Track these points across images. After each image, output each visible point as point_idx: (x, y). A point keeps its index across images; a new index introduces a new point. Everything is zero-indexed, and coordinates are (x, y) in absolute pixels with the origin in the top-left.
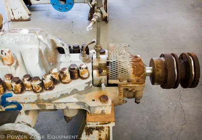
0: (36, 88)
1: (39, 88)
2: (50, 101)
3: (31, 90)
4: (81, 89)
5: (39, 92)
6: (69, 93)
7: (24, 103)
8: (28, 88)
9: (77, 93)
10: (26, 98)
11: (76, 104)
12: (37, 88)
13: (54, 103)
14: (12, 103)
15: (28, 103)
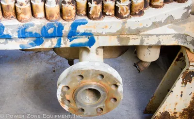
0: (123, 10)
1: (127, 11)
2: (137, 32)
3: (113, 15)
4: (178, 16)
5: (126, 18)
6: (163, 21)
7: (101, 34)
8: (110, 11)
9: (171, 23)
10: (106, 27)
11: (173, 37)
12: (125, 11)
13: (142, 35)
14: (85, 34)
15: (106, 35)
